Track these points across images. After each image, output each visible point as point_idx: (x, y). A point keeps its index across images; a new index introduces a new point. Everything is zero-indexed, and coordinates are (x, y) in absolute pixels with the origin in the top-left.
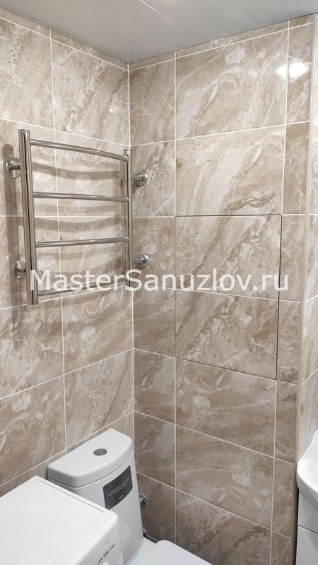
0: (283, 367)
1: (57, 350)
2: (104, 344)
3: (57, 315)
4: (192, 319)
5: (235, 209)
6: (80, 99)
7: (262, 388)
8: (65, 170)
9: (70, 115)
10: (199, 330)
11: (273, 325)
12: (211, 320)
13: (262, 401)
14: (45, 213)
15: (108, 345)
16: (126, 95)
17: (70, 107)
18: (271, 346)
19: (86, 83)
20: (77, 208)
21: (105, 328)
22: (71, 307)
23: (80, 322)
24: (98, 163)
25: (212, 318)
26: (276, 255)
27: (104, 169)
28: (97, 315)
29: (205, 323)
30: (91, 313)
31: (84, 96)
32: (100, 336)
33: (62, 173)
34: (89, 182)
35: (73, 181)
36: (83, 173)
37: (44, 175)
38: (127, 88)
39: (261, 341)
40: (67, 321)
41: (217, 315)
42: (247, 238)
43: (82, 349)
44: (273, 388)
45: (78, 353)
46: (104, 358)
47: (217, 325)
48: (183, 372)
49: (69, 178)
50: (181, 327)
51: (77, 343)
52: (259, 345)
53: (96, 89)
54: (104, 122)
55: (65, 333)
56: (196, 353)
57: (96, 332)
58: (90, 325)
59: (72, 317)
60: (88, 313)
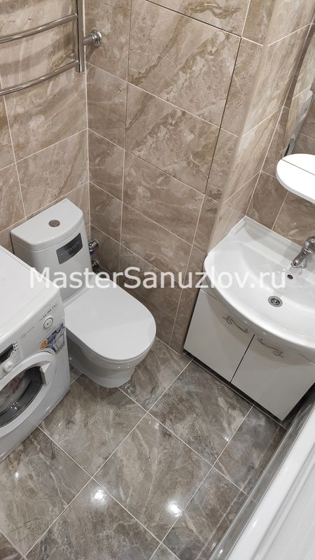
0: (212, 186)
1: (5, 143)
4: (142, 118)
5: (196, 11)
7: (192, 196)
10: (147, 132)
11: (211, 149)
12: (158, 126)
13: (191, 207)
18: (206, 166)
21: (56, 114)
22: (14, 100)
23: (26, 112)
25: (160, 124)
26: (227, 81)
28: (45, 102)
29: (153, 127)
30: (38, 101)
32: (50, 123)
39: (198, 160)
40: (12, 113)
41: (165, 123)
42: (203, 51)
43: (32, 138)
44: (200, 200)
45: (27, 141)
46: (57, 141)
47: (163, 133)
48: (131, 164)
50: (131, 123)
51: (26, 133)
52: (196, 163)
55: (12, 126)
56: (143, 152)
57: (46, 120)
58: (38, 113)
59: (17, 109)
60: (35, 102)
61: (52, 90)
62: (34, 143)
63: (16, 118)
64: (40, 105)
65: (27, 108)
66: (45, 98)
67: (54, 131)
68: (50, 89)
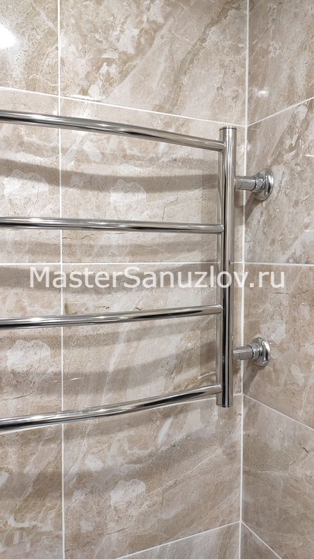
1: (47, 527)
2: (169, 514)
3: (51, 459)
6: (127, 37)
8: (82, 175)
9: (99, 68)
14: (27, 257)
15: (176, 516)
16: (240, 30)
17: (100, 51)
19: (143, 8)
20: (110, 246)
21: (171, 483)
22: (85, 442)
23: (105, 471)
24: (165, 159)
27: (178, 172)
28: (150, 455)
30: (138, 452)
31: (136, 32)
32: (159, 499)
33: (74, 179)
34: (142, 196)
35: (102, 195)
36: (127, 180)
37: (30, 184)
38: (242, 18)
40: (74, 469)
43: (111, 525)
45: (100, 531)
46: (167, 540)
49: (93, 189)
51: (99, 513)
53: (166, 18)
54: (185, 80)
55: (69, 495)
57: (148, 491)
58: (132, 477)
59: (87, 462)
60: (129, 452)
61: (168, 435)
62: (115, 537)
63: (83, 480)
64: (139, 461)
65: (110, 463)
66: (151, 449)
67: (164, 516)
68: (165, 433)
